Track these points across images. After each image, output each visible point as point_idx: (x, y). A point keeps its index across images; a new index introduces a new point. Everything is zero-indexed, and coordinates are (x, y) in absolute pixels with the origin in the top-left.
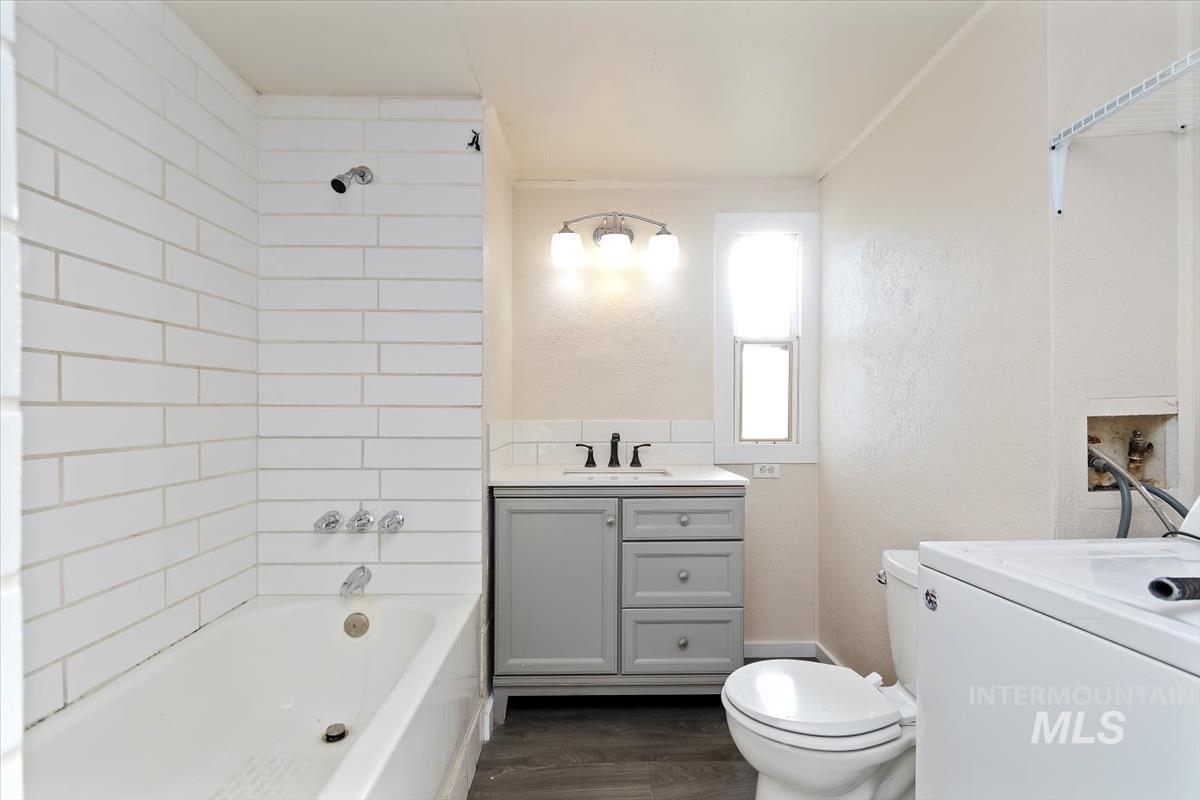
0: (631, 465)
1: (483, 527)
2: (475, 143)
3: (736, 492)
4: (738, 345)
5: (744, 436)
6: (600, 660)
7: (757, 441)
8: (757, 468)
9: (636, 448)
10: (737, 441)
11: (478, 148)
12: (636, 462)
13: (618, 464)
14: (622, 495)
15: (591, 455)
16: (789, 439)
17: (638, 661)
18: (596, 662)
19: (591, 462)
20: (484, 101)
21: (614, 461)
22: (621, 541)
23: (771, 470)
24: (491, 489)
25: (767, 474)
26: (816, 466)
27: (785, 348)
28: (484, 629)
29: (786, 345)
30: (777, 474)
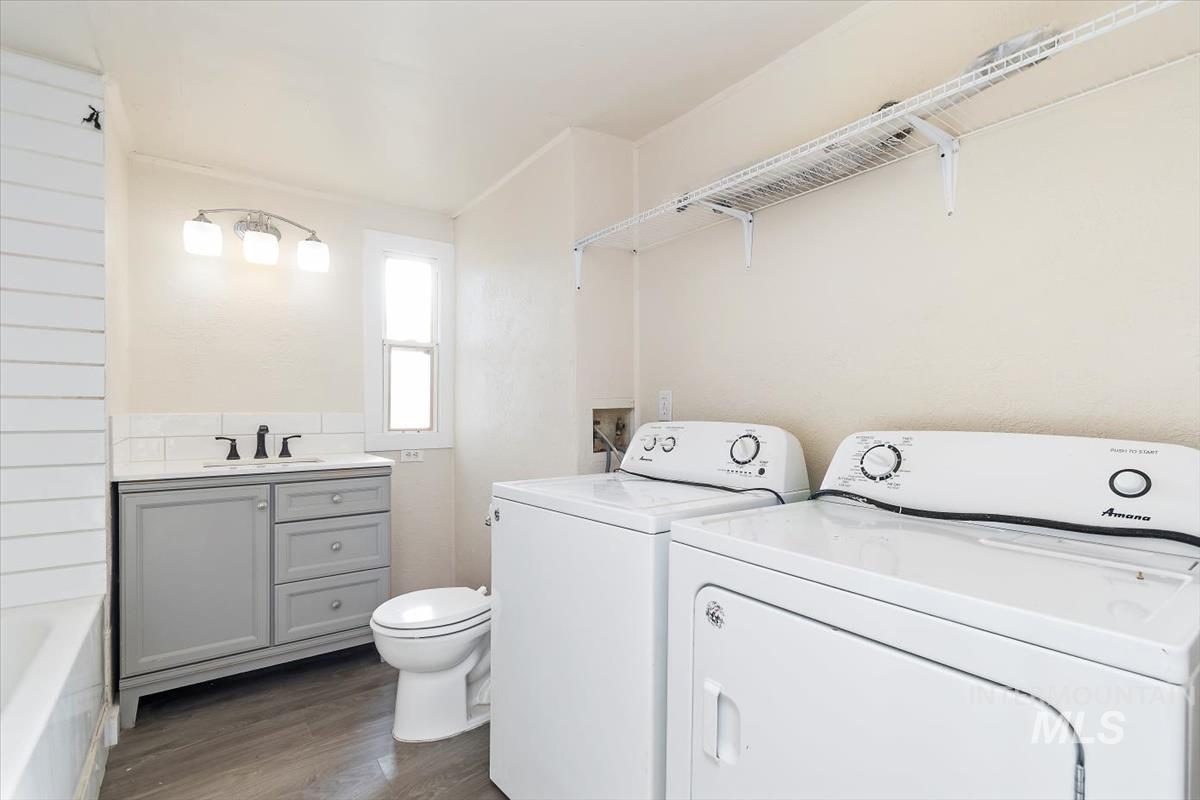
0: (281, 455)
1: (107, 524)
2: (94, 118)
3: (384, 472)
4: (388, 347)
5: (392, 427)
6: (252, 637)
7: (403, 431)
8: (403, 454)
9: (285, 439)
10: (386, 429)
11: (98, 126)
12: (285, 452)
13: (265, 456)
14: (273, 481)
15: (233, 448)
16: (431, 429)
17: (292, 630)
18: (248, 640)
19: (234, 454)
20: (105, 78)
21: (261, 452)
22: (273, 523)
23: (416, 455)
24: (115, 486)
25: (412, 459)
26: (451, 450)
27: (428, 352)
28: (108, 632)
29: (428, 350)
30: (420, 459)
